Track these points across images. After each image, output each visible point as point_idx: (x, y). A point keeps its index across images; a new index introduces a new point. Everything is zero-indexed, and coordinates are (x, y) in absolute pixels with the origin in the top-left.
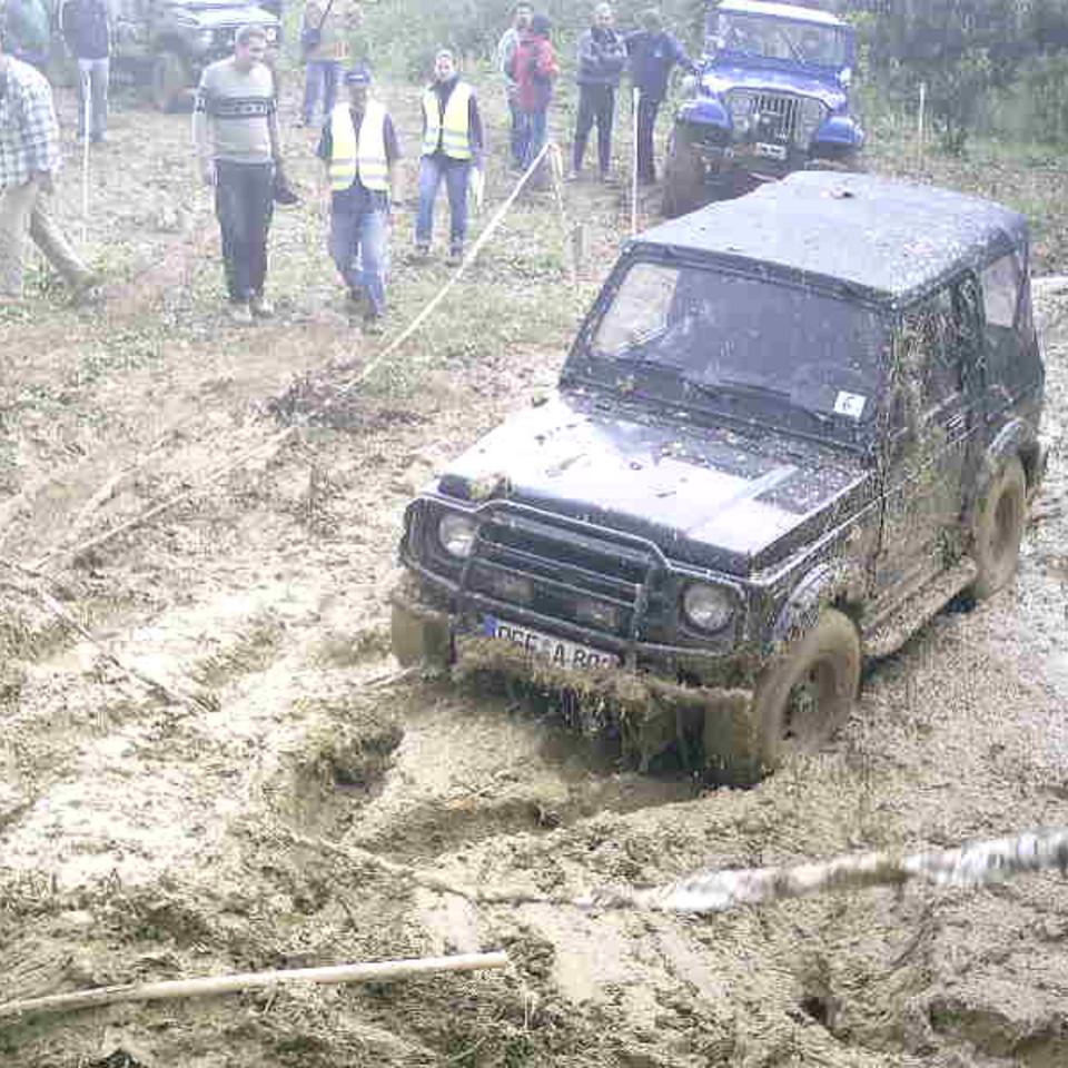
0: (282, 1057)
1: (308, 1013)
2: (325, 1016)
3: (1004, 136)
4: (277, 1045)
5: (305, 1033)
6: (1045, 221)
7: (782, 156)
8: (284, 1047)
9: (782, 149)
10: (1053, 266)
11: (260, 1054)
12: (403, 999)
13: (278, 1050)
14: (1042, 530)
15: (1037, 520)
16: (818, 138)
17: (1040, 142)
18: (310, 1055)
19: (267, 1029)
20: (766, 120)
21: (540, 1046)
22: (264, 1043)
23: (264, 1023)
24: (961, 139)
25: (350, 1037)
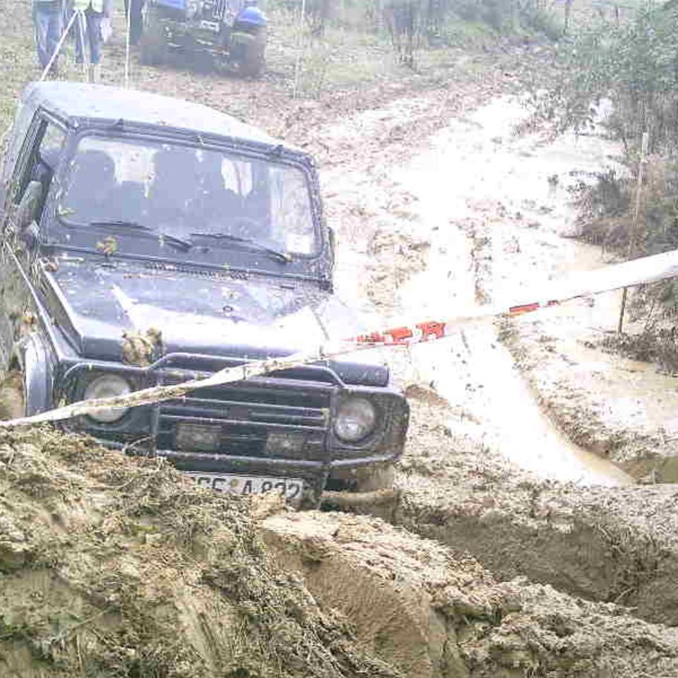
0: (21, 487)
1: (35, 463)
2: (45, 465)
3: (348, 26)
4: (17, 481)
5: (35, 472)
6: (372, 78)
7: (217, 29)
8: (22, 482)
9: (217, 24)
10: (379, 105)
11: (9, 486)
12: (83, 461)
13: (19, 484)
14: (383, 251)
15: (380, 247)
16: (240, 19)
17: (368, 32)
18: (39, 485)
19: (12, 472)
20: (207, 7)
21: (168, 479)
22: (10, 480)
23: (10, 469)
24: (321, 27)
25: (60, 475)
